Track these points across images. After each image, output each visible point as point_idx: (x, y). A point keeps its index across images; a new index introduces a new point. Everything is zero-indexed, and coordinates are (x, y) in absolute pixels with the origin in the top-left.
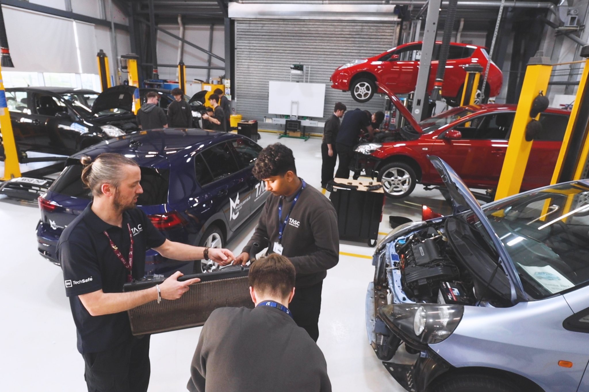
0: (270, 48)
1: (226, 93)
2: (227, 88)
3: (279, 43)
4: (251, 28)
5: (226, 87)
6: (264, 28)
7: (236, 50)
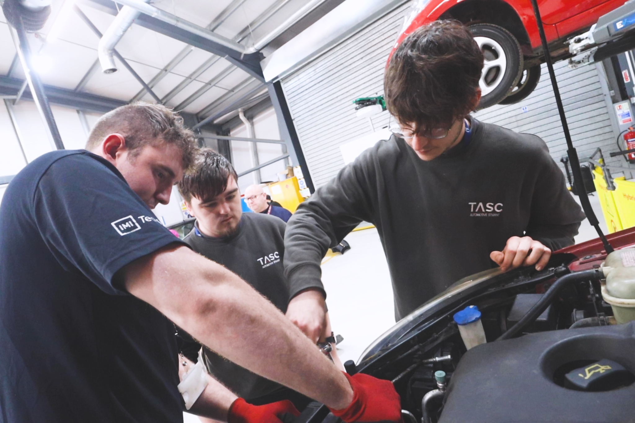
0: (335, 96)
1: (301, 187)
2: (300, 179)
3: (345, 80)
4: (302, 80)
5: (298, 178)
6: (318, 71)
7: (294, 122)
